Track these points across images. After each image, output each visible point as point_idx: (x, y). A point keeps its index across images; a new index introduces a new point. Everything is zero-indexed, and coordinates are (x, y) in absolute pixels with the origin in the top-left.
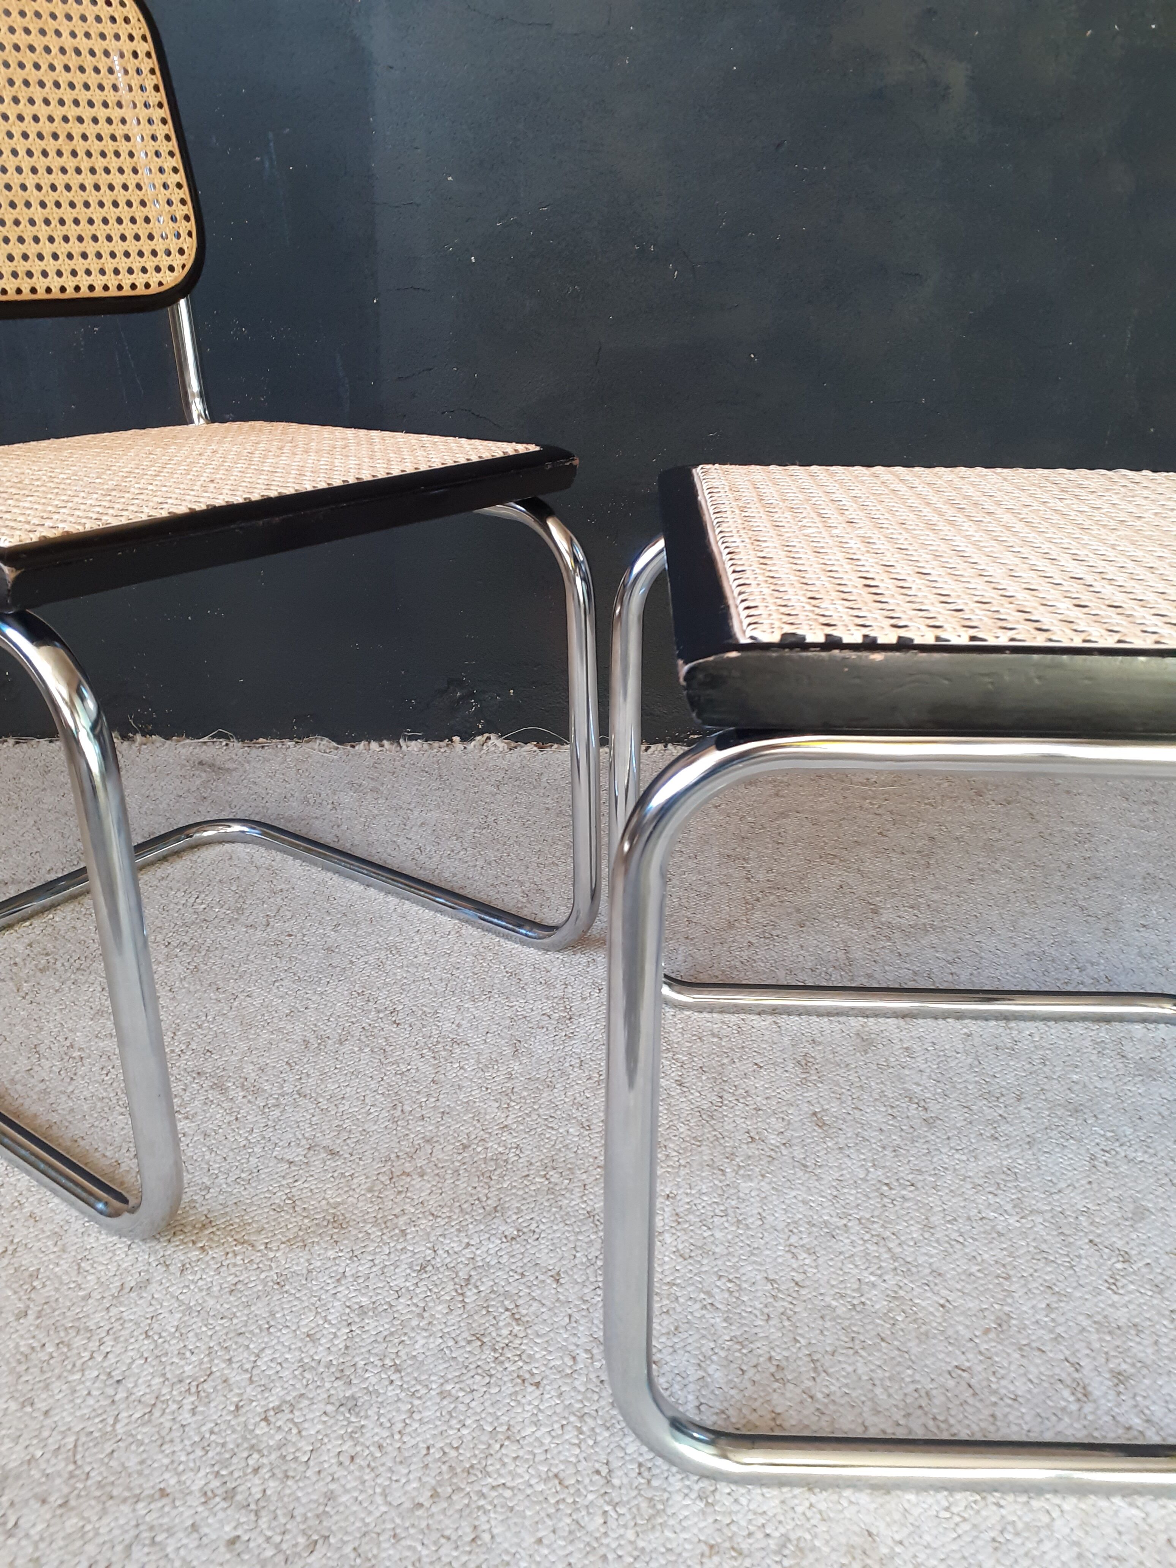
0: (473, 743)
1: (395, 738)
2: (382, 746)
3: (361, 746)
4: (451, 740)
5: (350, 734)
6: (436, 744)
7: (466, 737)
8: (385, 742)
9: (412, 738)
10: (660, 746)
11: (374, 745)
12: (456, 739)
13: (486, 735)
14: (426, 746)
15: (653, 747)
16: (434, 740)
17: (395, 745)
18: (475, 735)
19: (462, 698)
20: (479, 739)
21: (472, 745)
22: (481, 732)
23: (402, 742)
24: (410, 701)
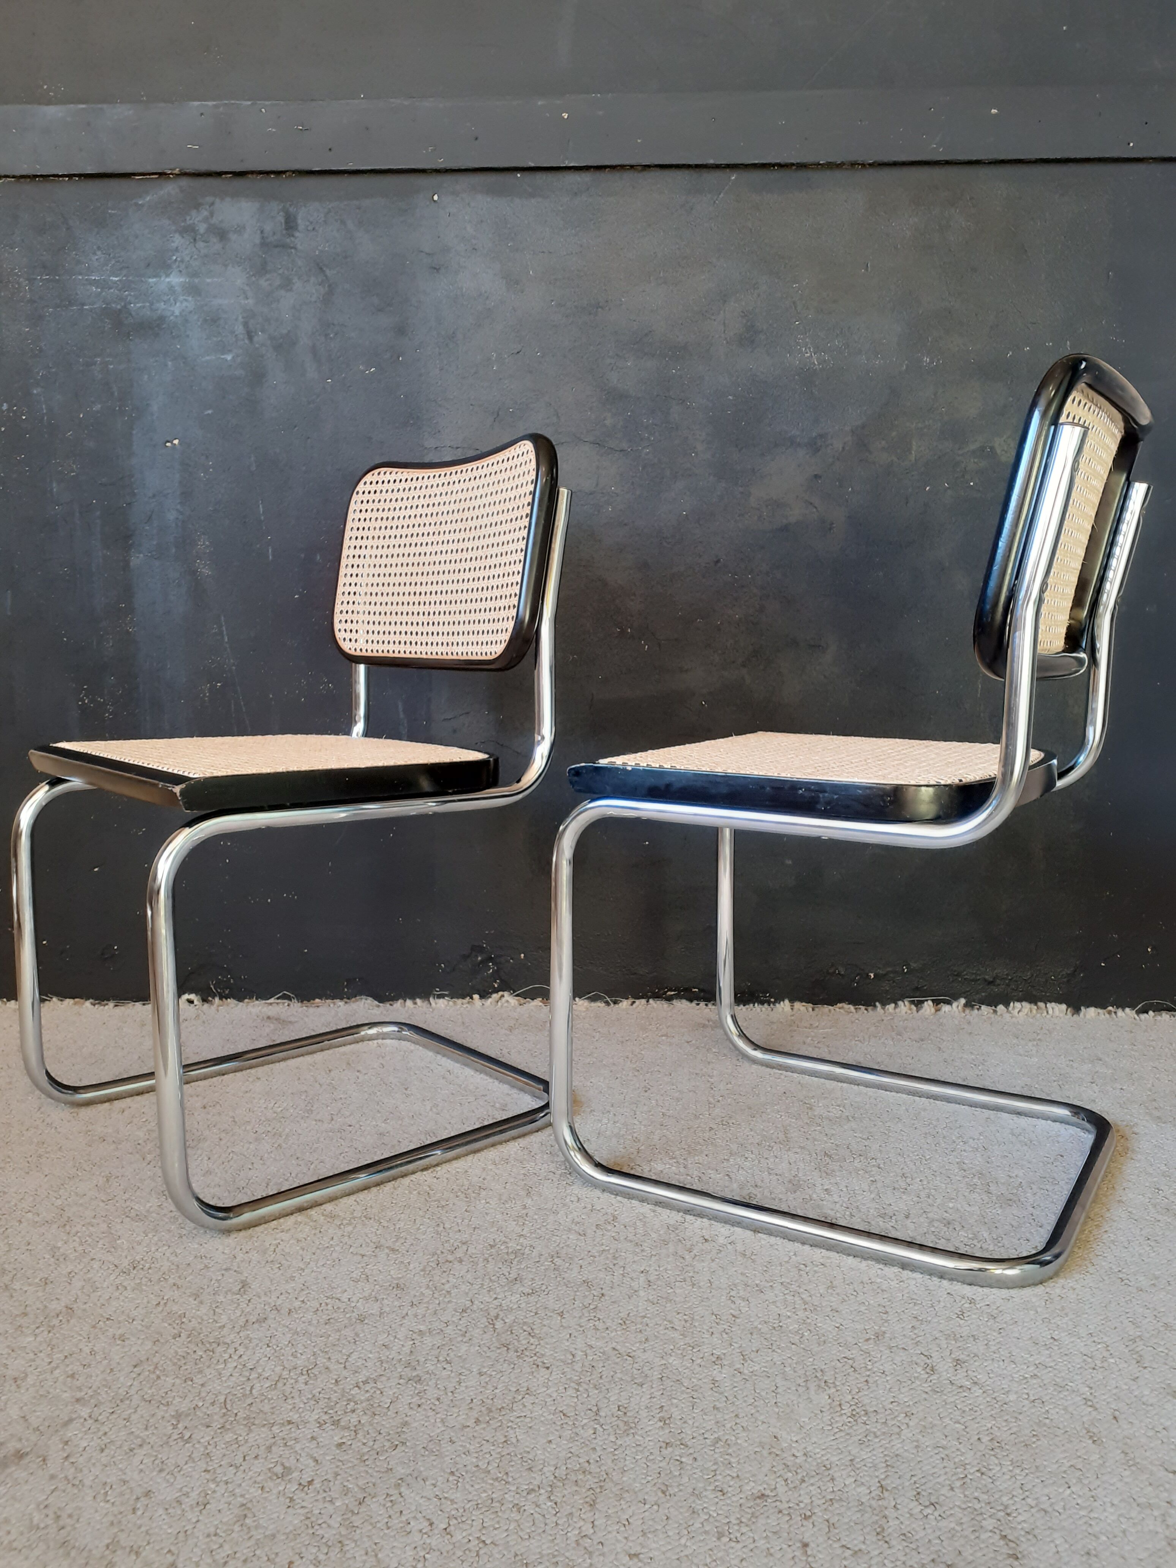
0: (490, 1000)
1: (426, 996)
3: (398, 1004)
4: (472, 998)
5: (390, 994)
6: (460, 1001)
7: (484, 996)
8: (418, 1001)
9: (439, 997)
10: (643, 1001)
11: (409, 1003)
12: (476, 997)
13: (501, 993)
14: (451, 1002)
15: (638, 1002)
16: (458, 998)
17: (426, 1002)
18: (491, 993)
19: (482, 962)
20: (495, 996)
21: (489, 1002)
22: (496, 991)
23: (431, 999)
24: (440, 965)
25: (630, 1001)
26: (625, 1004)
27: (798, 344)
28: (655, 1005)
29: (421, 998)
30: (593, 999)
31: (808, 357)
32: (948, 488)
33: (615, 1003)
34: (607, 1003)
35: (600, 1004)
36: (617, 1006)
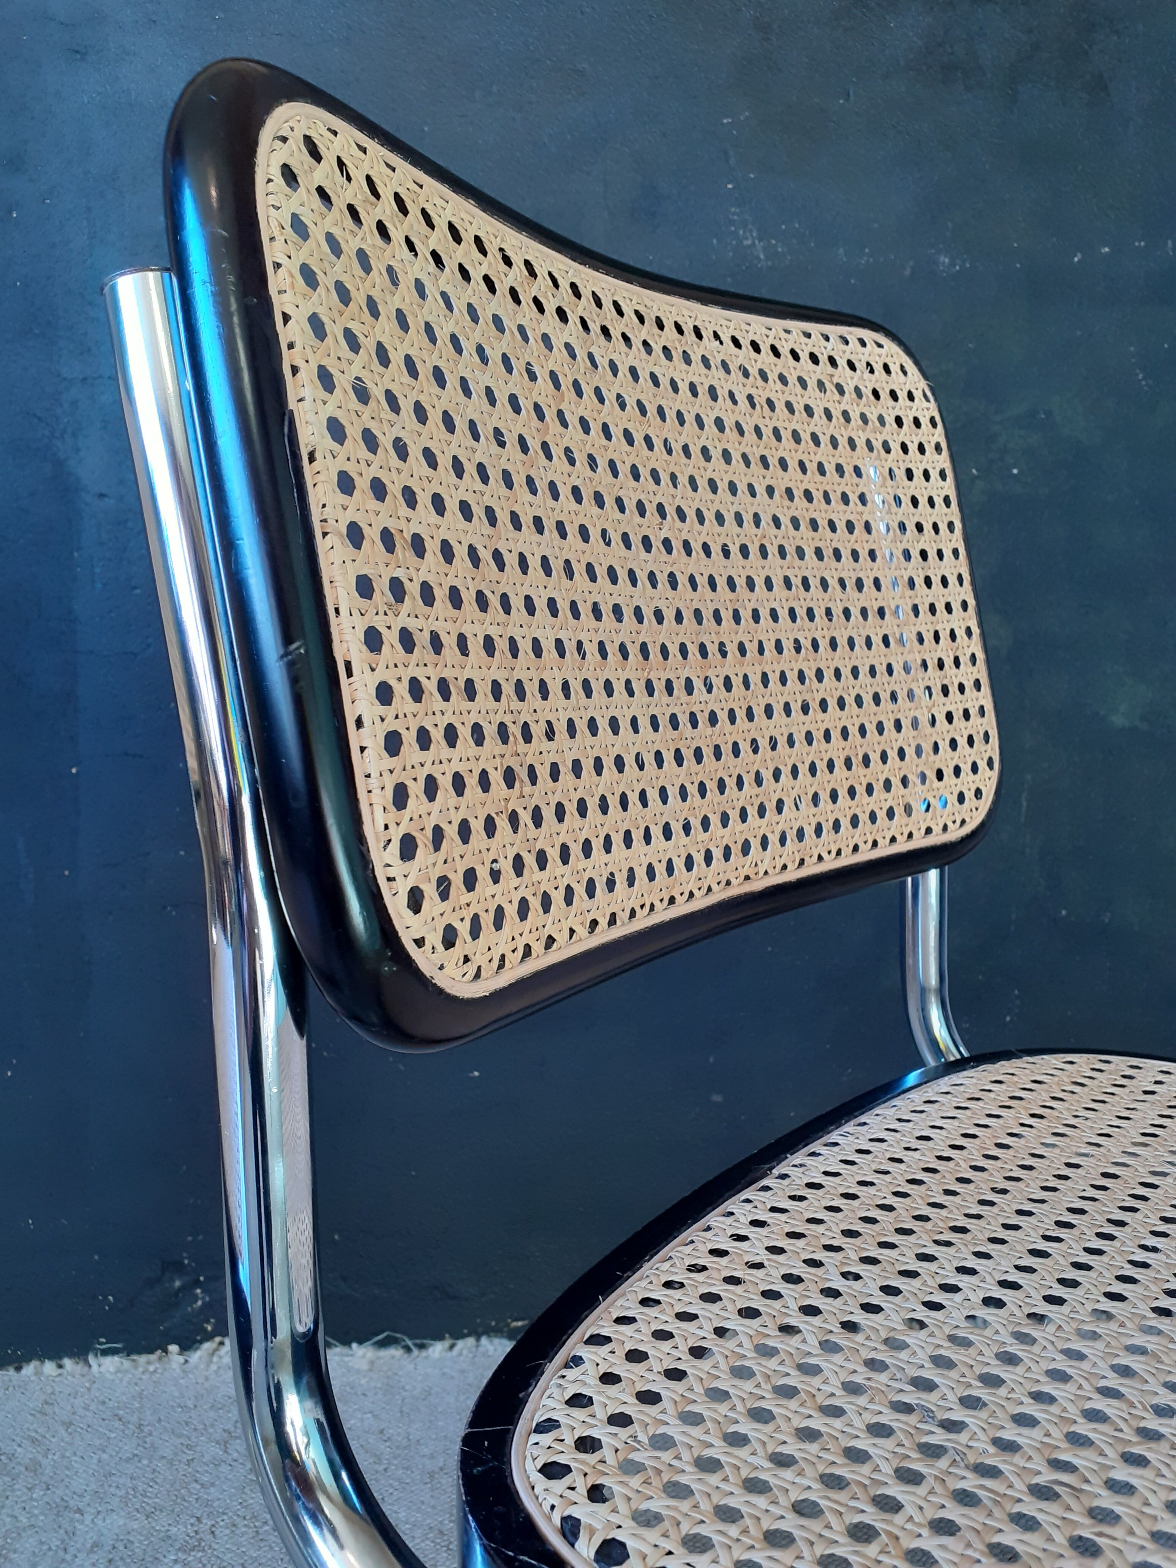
0: (198, 1354)
1: (80, 1352)
2: (60, 1366)
3: (29, 1369)
4: (166, 1351)
5: (14, 1352)
6: (142, 1359)
7: (187, 1346)
8: (67, 1362)
9: (105, 1353)
10: (471, 1341)
11: (49, 1367)
12: (174, 1348)
13: (218, 1339)
14: (127, 1363)
15: (460, 1344)
16: (139, 1353)
17: (81, 1364)
18: (201, 1342)
19: (181, 1289)
20: (207, 1346)
21: (196, 1356)
22: (209, 1337)
23: (91, 1358)
24: (105, 1298)
25: (447, 1343)
26: (437, 1349)
27: (732, 222)
28: (491, 1348)
29: (71, 1355)
30: (383, 1344)
31: (749, 247)
32: (976, 477)
33: (422, 1347)
34: (408, 1349)
35: (394, 1352)
36: (424, 1353)
